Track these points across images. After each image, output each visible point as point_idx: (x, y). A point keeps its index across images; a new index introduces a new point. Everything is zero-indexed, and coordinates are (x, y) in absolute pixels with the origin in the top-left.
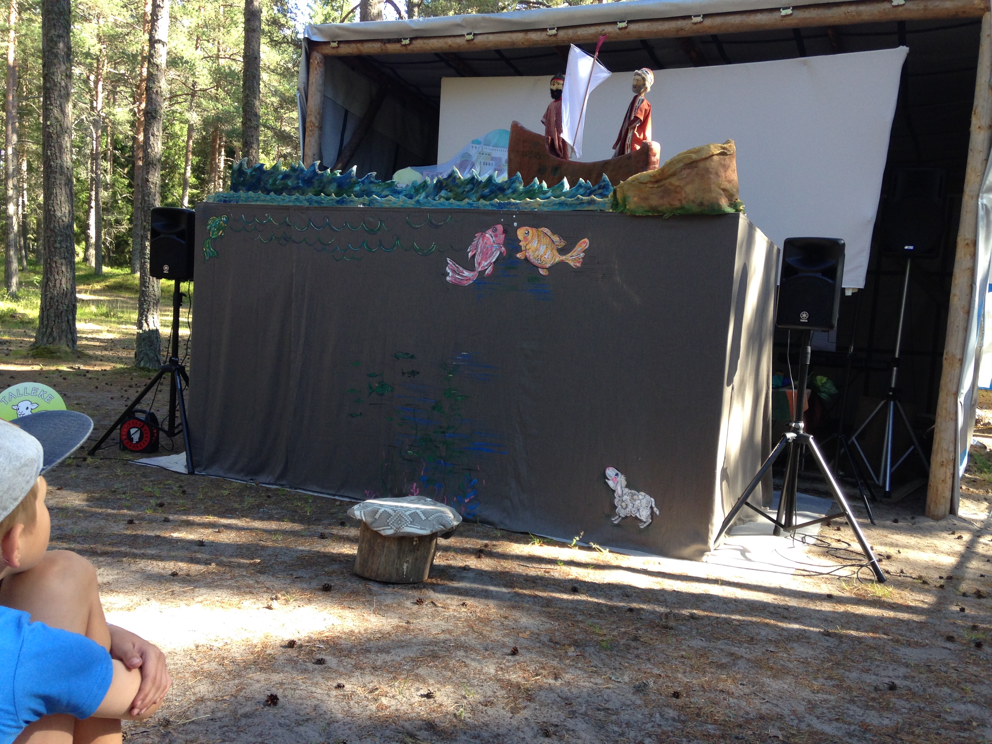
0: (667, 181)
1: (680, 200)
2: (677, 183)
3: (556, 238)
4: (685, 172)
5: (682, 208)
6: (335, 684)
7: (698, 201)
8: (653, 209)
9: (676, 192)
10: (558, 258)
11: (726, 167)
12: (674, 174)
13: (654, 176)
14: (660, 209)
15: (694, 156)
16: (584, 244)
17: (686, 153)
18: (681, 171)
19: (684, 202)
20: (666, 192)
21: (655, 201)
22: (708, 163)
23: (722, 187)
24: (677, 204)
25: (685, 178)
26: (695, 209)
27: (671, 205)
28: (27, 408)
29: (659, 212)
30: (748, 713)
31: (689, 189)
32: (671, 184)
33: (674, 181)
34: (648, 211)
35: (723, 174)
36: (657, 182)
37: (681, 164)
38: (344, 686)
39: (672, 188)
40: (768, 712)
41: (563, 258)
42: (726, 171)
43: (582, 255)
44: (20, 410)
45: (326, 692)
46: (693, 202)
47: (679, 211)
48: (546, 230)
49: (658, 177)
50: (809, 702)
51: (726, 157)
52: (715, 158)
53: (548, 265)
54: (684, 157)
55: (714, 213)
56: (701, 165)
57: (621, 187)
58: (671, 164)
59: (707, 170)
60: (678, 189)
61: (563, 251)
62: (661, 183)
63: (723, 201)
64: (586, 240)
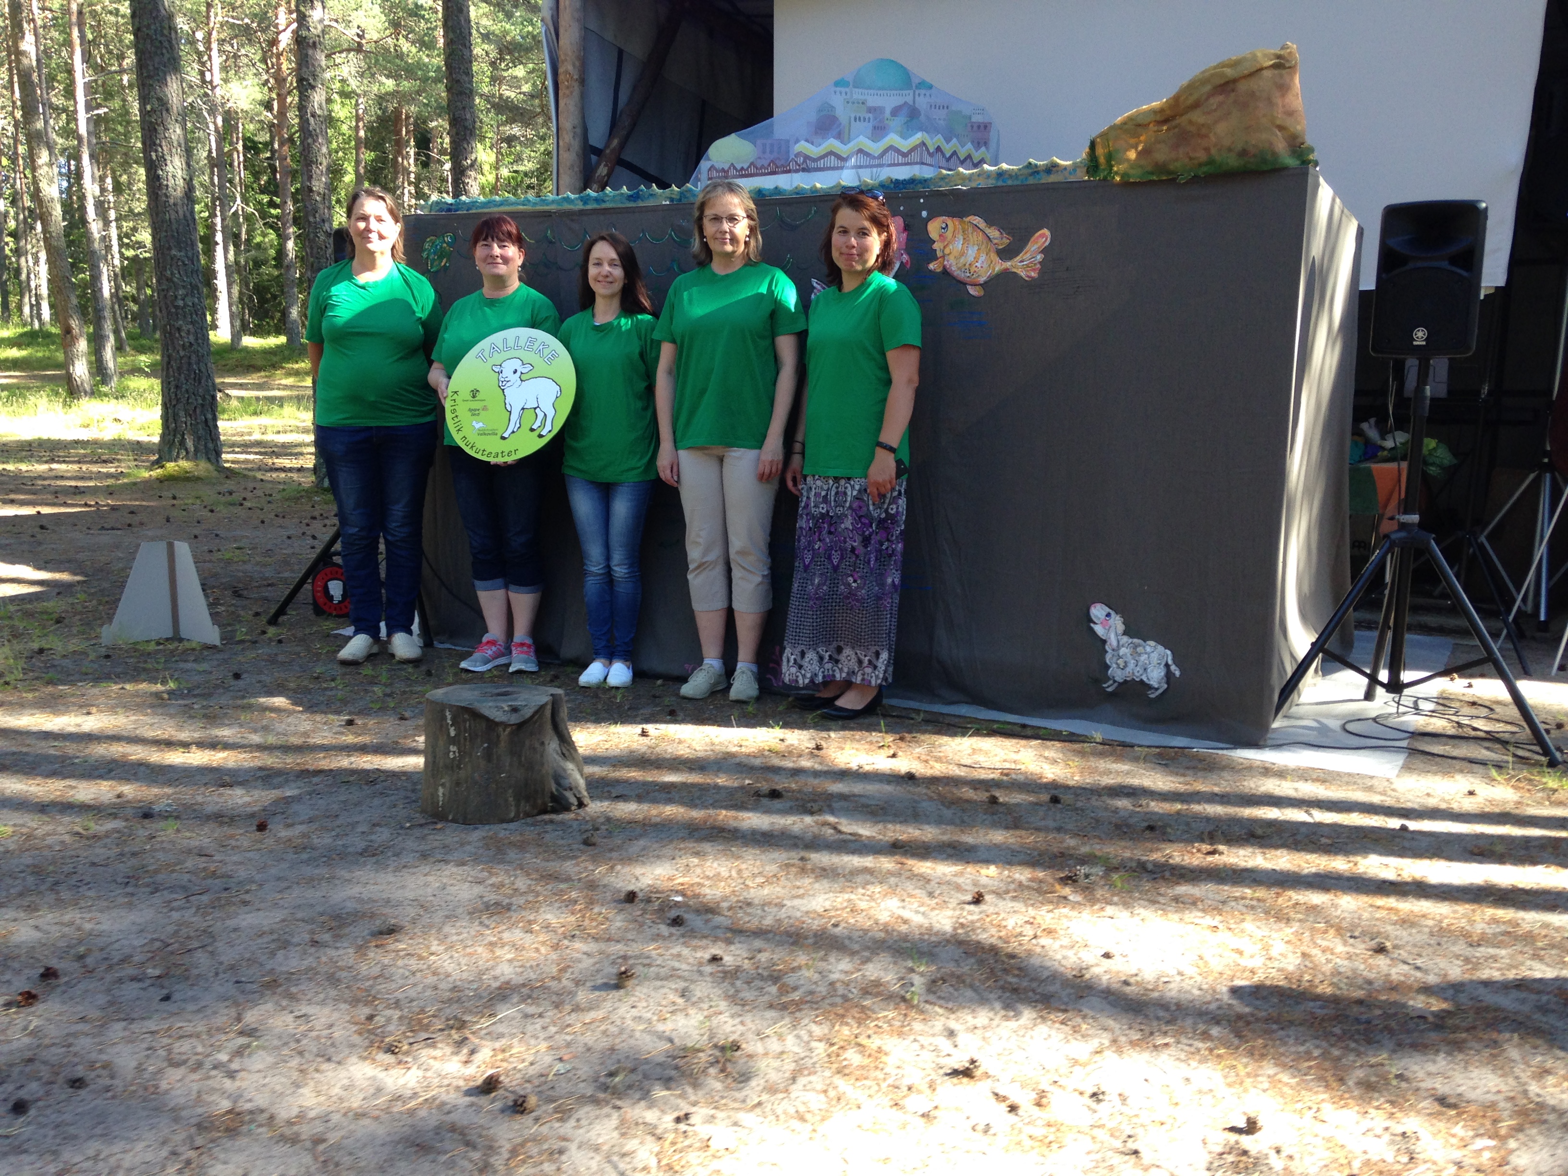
0: (1184, 117)
1: (1207, 150)
2: (1201, 121)
3: (994, 233)
4: (1215, 101)
5: (1211, 162)
6: (708, 956)
7: (1239, 146)
8: (1161, 168)
9: (1201, 136)
10: (1000, 266)
11: (1284, 88)
12: (1196, 105)
13: (1161, 110)
14: (1172, 167)
15: (1230, 72)
16: (1043, 238)
17: (1215, 68)
18: (1207, 99)
19: (1213, 151)
20: (1183, 137)
21: (1162, 155)
22: (1253, 84)
23: (1278, 122)
24: (1202, 156)
25: (1215, 110)
26: (1233, 162)
27: (1191, 159)
28: (515, 372)
29: (1169, 172)
30: (1370, 982)
31: (1221, 128)
32: (1190, 122)
33: (1197, 117)
34: (1152, 173)
35: (1279, 101)
36: (1165, 121)
37: (1208, 88)
38: (722, 958)
39: (1193, 129)
40: (1402, 978)
41: (1008, 264)
42: (1283, 96)
43: (1040, 257)
44: (504, 374)
45: (695, 968)
46: (1230, 150)
47: (1205, 169)
48: (977, 220)
49: (1168, 112)
51: (1284, 72)
52: (1267, 74)
53: (982, 280)
54: (1212, 75)
55: (1265, 168)
56: (1242, 86)
57: (1103, 135)
58: (1191, 87)
59: (1252, 94)
60: (1204, 131)
61: (1006, 253)
62: (1174, 123)
63: (1281, 146)
64: (1046, 231)
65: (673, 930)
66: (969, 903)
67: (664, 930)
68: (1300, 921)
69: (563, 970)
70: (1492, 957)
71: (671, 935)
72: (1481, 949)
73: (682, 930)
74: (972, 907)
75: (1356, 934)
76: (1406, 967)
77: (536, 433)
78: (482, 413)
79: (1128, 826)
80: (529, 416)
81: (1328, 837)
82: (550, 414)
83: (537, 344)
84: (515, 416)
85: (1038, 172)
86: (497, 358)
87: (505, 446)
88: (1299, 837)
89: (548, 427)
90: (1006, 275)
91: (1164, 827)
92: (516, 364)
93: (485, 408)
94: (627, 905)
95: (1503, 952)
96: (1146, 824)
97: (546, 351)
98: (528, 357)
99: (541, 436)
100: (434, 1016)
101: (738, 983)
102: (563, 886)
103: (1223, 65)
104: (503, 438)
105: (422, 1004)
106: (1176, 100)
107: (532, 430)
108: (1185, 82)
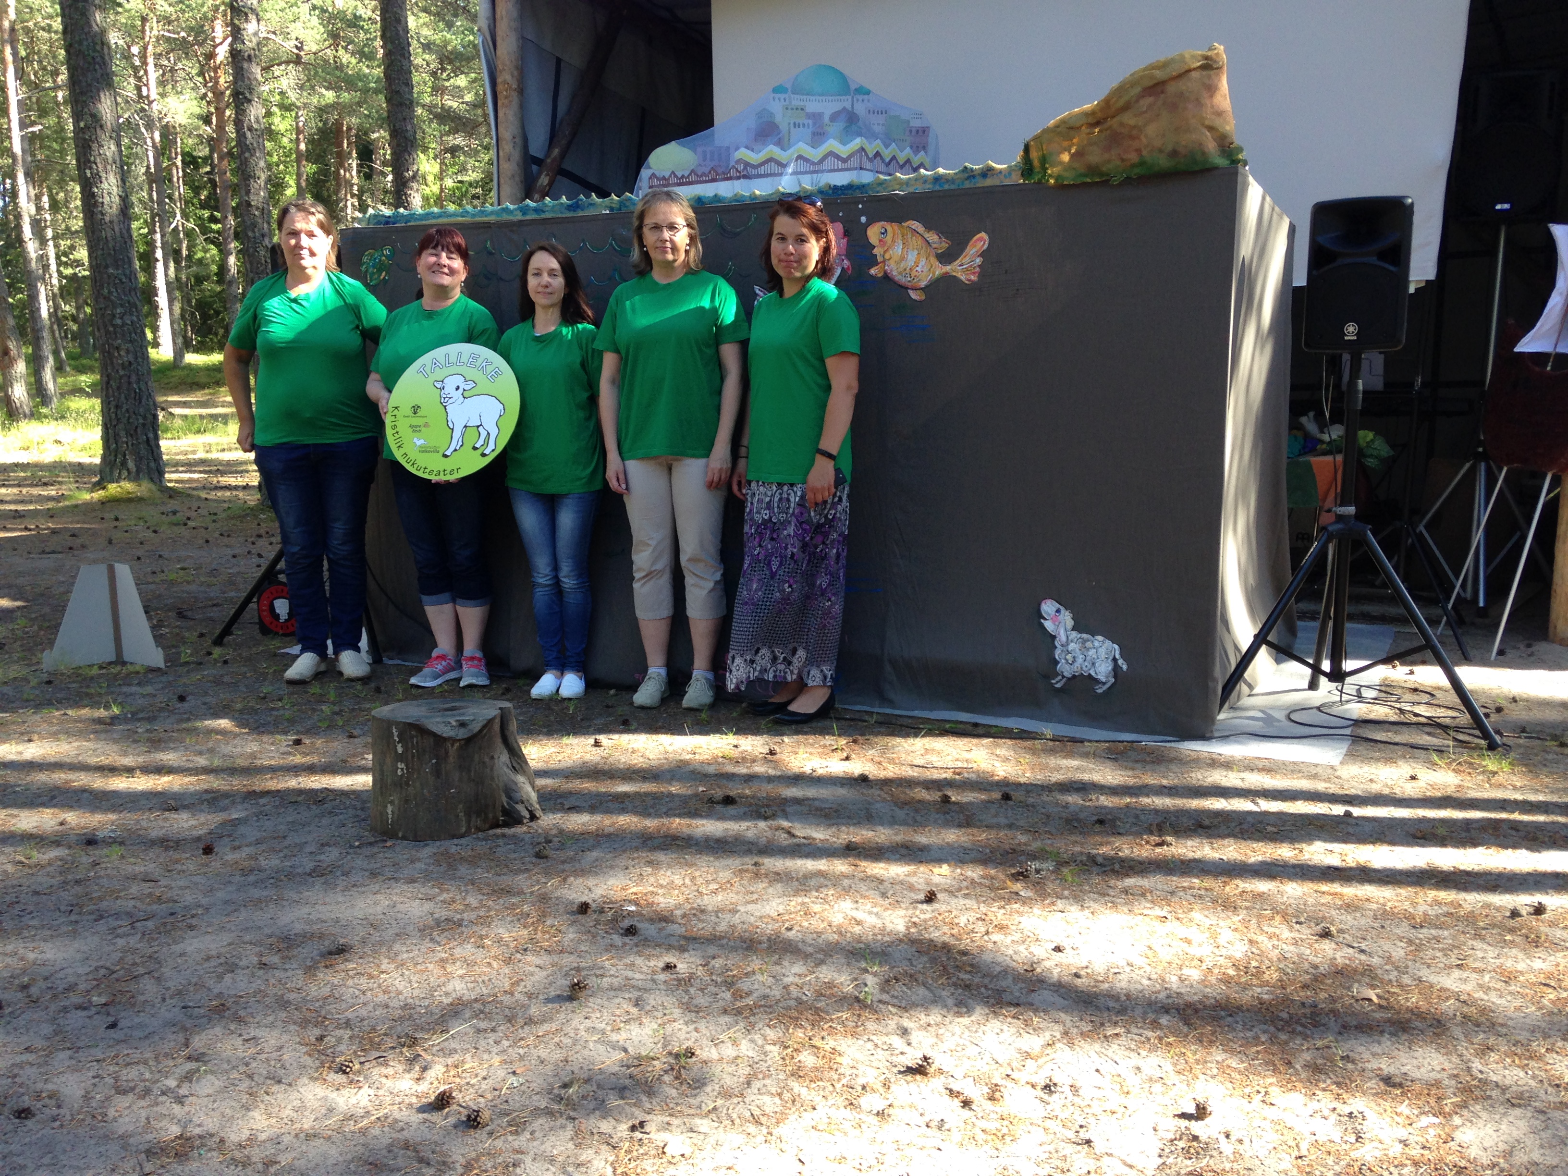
0: (1115, 120)
1: (1139, 151)
2: (1132, 122)
3: (933, 237)
4: (1144, 103)
5: (1142, 163)
6: (661, 965)
7: (1170, 148)
8: (1093, 170)
9: (1132, 138)
10: (940, 270)
11: (1211, 89)
12: (1126, 108)
13: (1093, 113)
14: (1104, 169)
15: (1159, 74)
16: (981, 241)
17: (1144, 70)
18: (1137, 101)
19: (1145, 153)
20: (1115, 139)
21: (1095, 157)
22: (1182, 86)
23: (1207, 123)
24: (1133, 157)
25: (1145, 112)
26: (1164, 162)
27: (1123, 160)
28: (458, 388)
29: (1102, 174)
30: (1316, 967)
31: (1151, 130)
32: (1122, 124)
33: (1129, 119)
34: (1085, 176)
35: (1208, 102)
36: (1097, 123)
37: (1137, 90)
38: (675, 966)
39: (1124, 131)
40: (1347, 962)
41: (948, 268)
42: (1211, 96)
43: (979, 261)
44: (446, 391)
45: (649, 977)
46: (1161, 151)
47: (1137, 170)
48: (915, 225)
49: (1099, 115)
50: (1410, 942)
51: (1212, 72)
52: (1194, 75)
53: (923, 284)
54: (1142, 77)
55: (1197, 168)
56: (1171, 88)
57: (1036, 138)
58: (1120, 90)
59: (1181, 95)
60: (1134, 132)
61: (946, 257)
62: (1105, 126)
63: (1211, 146)
64: (983, 235)
65: (627, 940)
66: (922, 902)
67: (617, 940)
68: (1247, 908)
69: (517, 983)
70: (1434, 938)
71: (625, 944)
72: (1424, 931)
73: (635, 939)
74: (925, 906)
75: (1303, 920)
76: (1351, 950)
77: (479, 452)
78: (423, 429)
79: (1078, 820)
80: (471, 433)
81: (1274, 826)
82: (494, 432)
83: (480, 361)
84: (457, 434)
85: (974, 176)
86: (439, 374)
87: (448, 464)
88: (1245, 826)
89: (491, 446)
90: (947, 279)
91: (1113, 820)
92: (459, 380)
93: (426, 425)
94: (580, 917)
95: (1446, 933)
96: (1095, 818)
97: (490, 368)
98: (471, 373)
99: (484, 455)
100: (386, 1035)
101: (692, 990)
102: (514, 900)
103: (1153, 67)
104: (445, 456)
105: (373, 1022)
106: (1106, 103)
107: (475, 448)
108: (1115, 84)
